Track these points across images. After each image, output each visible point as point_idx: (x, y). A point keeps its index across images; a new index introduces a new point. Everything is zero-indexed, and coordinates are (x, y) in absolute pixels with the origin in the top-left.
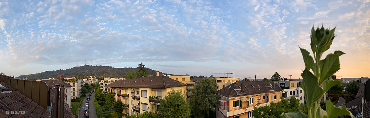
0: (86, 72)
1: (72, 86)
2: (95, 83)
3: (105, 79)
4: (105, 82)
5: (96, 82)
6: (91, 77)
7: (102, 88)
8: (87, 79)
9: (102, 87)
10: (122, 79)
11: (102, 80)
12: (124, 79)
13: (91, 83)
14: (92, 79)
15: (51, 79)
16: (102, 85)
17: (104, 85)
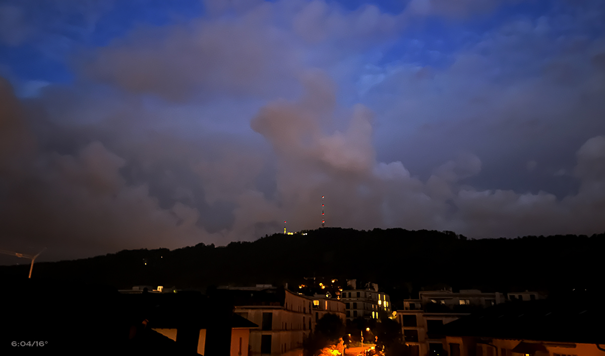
3: (427, 296)
4: (428, 308)
9: (413, 336)
11: (412, 301)
13: (355, 313)
14: (358, 295)
15: (143, 287)
16: (415, 325)
17: (422, 322)
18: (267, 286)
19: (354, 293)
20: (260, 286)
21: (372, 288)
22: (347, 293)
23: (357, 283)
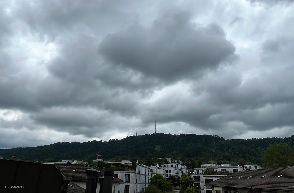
0: (156, 149)
1: (122, 181)
2: (180, 176)
3: (205, 167)
5: (180, 172)
6: (170, 162)
7: (199, 188)
8: (160, 166)
9: (198, 186)
10: (253, 167)
11: (198, 169)
12: (256, 167)
14: (172, 166)
16: (199, 181)
17: (203, 179)
18: (128, 161)
19: (170, 165)
21: (178, 162)
22: (166, 165)
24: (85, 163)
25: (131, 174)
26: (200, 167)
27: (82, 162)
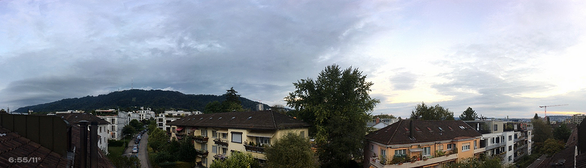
0: (133, 100)
1: (110, 123)
2: (149, 118)
3: (167, 113)
7: (162, 126)
8: (136, 112)
10: (197, 113)
11: (162, 114)
13: (143, 118)
14: (144, 112)
15: (71, 111)
16: (162, 121)
17: (165, 121)
18: (113, 110)
19: (143, 111)
20: (110, 110)
21: (149, 109)
22: (140, 111)
23: (144, 108)
24: (83, 112)
25: (116, 118)
26: (164, 113)
27: (81, 111)
